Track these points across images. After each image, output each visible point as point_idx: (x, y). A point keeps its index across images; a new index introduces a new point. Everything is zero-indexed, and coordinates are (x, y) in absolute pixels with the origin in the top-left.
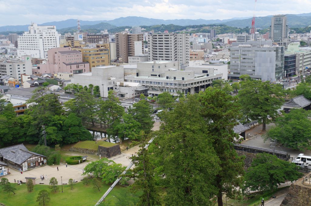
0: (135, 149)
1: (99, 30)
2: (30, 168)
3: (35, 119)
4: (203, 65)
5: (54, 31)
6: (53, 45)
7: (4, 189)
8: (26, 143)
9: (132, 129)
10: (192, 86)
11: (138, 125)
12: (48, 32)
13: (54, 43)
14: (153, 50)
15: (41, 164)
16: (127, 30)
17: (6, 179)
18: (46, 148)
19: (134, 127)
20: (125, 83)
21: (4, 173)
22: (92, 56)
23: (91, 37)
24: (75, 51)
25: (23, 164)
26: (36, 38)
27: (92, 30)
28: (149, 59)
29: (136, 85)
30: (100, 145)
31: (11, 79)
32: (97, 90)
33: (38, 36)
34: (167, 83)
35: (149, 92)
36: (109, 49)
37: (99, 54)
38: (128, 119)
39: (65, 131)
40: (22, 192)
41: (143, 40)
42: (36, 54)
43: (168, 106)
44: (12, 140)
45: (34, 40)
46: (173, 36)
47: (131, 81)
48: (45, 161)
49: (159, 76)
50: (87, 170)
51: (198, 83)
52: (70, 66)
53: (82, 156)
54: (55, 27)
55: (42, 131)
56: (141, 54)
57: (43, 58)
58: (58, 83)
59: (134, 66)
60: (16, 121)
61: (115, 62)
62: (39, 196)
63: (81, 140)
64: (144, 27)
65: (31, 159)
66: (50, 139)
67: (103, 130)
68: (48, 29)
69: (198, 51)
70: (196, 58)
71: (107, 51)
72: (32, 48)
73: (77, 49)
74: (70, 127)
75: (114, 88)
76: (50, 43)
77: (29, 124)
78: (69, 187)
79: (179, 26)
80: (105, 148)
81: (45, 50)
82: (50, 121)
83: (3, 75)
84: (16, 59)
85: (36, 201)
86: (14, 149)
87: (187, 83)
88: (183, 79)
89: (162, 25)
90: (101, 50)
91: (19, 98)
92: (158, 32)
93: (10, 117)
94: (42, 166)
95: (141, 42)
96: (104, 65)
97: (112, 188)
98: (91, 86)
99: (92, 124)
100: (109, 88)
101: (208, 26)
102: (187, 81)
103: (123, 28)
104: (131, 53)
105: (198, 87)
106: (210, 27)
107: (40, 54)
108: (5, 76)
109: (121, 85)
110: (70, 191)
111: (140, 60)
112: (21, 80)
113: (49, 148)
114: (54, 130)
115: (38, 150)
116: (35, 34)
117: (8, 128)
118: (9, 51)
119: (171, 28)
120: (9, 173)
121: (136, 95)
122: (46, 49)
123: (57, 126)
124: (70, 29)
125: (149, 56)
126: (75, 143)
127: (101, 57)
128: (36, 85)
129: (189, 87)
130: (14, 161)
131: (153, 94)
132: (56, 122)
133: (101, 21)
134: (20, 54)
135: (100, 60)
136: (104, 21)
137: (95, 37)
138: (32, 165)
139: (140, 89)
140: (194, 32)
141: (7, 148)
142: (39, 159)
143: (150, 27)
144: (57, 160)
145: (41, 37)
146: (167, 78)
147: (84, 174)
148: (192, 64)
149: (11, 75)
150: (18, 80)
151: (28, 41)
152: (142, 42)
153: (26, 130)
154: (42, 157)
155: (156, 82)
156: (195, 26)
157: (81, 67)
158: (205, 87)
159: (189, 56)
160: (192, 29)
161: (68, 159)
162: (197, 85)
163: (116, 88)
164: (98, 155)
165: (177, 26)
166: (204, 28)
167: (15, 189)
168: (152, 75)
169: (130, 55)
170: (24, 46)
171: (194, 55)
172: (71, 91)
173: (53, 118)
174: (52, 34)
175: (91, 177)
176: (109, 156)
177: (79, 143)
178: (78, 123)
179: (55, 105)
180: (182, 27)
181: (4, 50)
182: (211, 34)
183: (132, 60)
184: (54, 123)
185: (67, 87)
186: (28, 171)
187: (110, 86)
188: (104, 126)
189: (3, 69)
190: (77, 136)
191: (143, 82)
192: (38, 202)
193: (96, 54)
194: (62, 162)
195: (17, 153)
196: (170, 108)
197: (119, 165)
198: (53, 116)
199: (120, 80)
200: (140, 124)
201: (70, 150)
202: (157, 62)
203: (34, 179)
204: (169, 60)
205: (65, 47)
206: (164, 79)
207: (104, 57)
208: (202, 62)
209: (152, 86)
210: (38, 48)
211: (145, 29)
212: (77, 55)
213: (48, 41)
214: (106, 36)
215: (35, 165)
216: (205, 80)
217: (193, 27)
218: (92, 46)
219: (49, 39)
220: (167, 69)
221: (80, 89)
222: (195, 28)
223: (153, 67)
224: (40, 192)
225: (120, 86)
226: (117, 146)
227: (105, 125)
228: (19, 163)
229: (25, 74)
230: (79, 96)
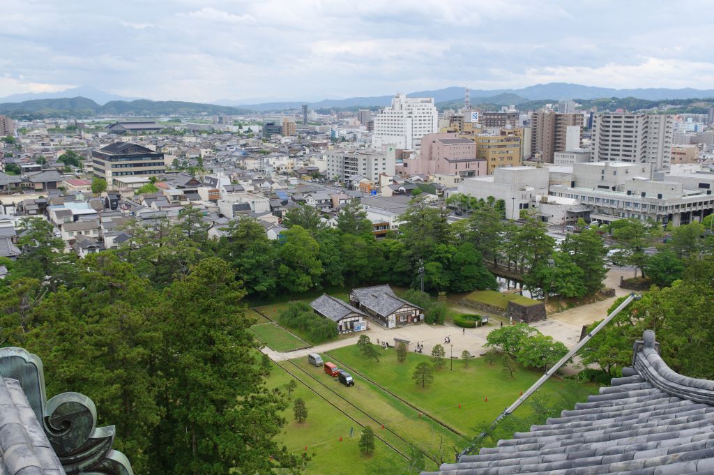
0: (571, 314)
1: (498, 105)
2: (399, 324)
3: (407, 248)
4: (697, 172)
5: (431, 105)
6: (427, 129)
7: (364, 352)
8: (392, 284)
9: (567, 279)
10: (677, 211)
11: (579, 273)
12: (421, 108)
13: (429, 126)
14: (601, 142)
15: (415, 320)
16: (549, 105)
17: (366, 337)
18: (424, 296)
19: (571, 275)
20: (551, 199)
21: (362, 327)
22: (491, 150)
23: (488, 117)
24: (464, 140)
25: (390, 317)
26: (402, 117)
27: (488, 105)
28: (593, 158)
29: (571, 202)
30: (512, 301)
31: (365, 180)
32: (501, 207)
33: (405, 113)
34: (628, 204)
35: (592, 216)
36: (521, 137)
37: (505, 146)
38: (563, 261)
39: (453, 270)
40: (389, 360)
41: (582, 123)
42: (400, 143)
43: (635, 243)
44: (372, 277)
45: (399, 120)
46: (643, 118)
47: (561, 195)
48: (422, 317)
49: (614, 189)
50: (492, 340)
51: (689, 205)
52: (455, 164)
53: (480, 315)
54: (433, 100)
55: (418, 267)
56: (578, 149)
57: (410, 149)
58: (437, 191)
59: (568, 169)
60: (379, 247)
61: (528, 160)
62: (417, 370)
63: (479, 289)
64: (579, 102)
65: (402, 310)
66: (430, 282)
67: (512, 276)
68: (422, 102)
69: (685, 147)
70: (681, 159)
71: (517, 140)
72: (395, 133)
73: (469, 137)
74: (462, 264)
75: (530, 205)
76: (422, 126)
77: (398, 253)
78: (461, 364)
79: (645, 101)
80: (519, 306)
81: (414, 137)
82: (432, 252)
83: (353, 174)
84: (370, 150)
85: (411, 378)
86: (375, 291)
87: (667, 204)
88: (660, 196)
89: (613, 98)
90: (509, 140)
91: (378, 211)
92: (604, 111)
93: (371, 241)
94: (416, 324)
95: (578, 128)
96: (512, 166)
97: (548, 376)
98: (491, 199)
99: (493, 263)
100: (521, 205)
101: (704, 101)
102: (668, 201)
103: (542, 103)
104: (559, 147)
105: (689, 213)
106: (707, 103)
107: (406, 142)
108: (356, 176)
109: (544, 202)
110: (463, 370)
111: (574, 160)
112: (379, 183)
113: (428, 295)
114: (437, 267)
115: (412, 297)
116: (401, 111)
117: (368, 257)
118: (359, 136)
119: (628, 104)
120: (368, 329)
121: (567, 220)
122: (416, 135)
123: (442, 262)
124: (451, 103)
125: (593, 153)
126: (469, 292)
127: (508, 152)
128: (401, 193)
129: (670, 211)
130: (376, 310)
131: (600, 221)
132: (441, 256)
133: (502, 90)
134: (376, 141)
135: (506, 155)
136: (509, 90)
137: (496, 117)
138: (402, 321)
139: (576, 209)
140: (675, 111)
141: (366, 289)
142: (414, 311)
143: (589, 101)
144: (440, 318)
145: (411, 115)
146: (629, 193)
147: (488, 345)
148: (676, 170)
149: (365, 174)
150: (374, 183)
151: (390, 122)
152: (581, 127)
153: (392, 263)
154: (419, 309)
155: (608, 200)
156: (678, 100)
157: (473, 167)
158: (702, 215)
159: (670, 155)
160: (670, 106)
161: (458, 318)
162: (688, 210)
163: (533, 206)
164: (506, 316)
165: (642, 101)
166: (695, 105)
167: (380, 355)
168: (599, 187)
169: (558, 149)
170: (383, 129)
171: (678, 153)
172: (456, 206)
173: (437, 248)
174: (428, 111)
175: (497, 353)
176: (526, 321)
177: (475, 293)
178: (476, 259)
179: (441, 227)
180: (651, 102)
181: (351, 135)
182: (709, 116)
183: (561, 159)
184: (438, 256)
185: (451, 199)
186: (395, 328)
187: (524, 202)
188: (514, 268)
189: (354, 164)
190: (473, 280)
191: (583, 197)
192: (415, 381)
193: (499, 146)
194: (448, 321)
195: (381, 299)
196: (637, 247)
197: (548, 338)
198: (437, 245)
199: (541, 191)
200: (582, 271)
201: (459, 304)
202: (611, 164)
203: (408, 342)
204: (630, 161)
205: (449, 132)
206: (624, 194)
207: (513, 152)
208: (697, 167)
209: (598, 207)
210: (403, 133)
211: (581, 105)
212: (468, 146)
213: (420, 122)
214: (514, 116)
215: (406, 320)
216: (703, 200)
217: (673, 102)
218: (493, 132)
219: (422, 118)
220: (629, 178)
221: (472, 204)
222: (676, 105)
223: (603, 173)
224: (419, 365)
225: (541, 202)
226: (541, 305)
227: (516, 267)
228: (384, 315)
229: (384, 174)
230: (481, 215)
